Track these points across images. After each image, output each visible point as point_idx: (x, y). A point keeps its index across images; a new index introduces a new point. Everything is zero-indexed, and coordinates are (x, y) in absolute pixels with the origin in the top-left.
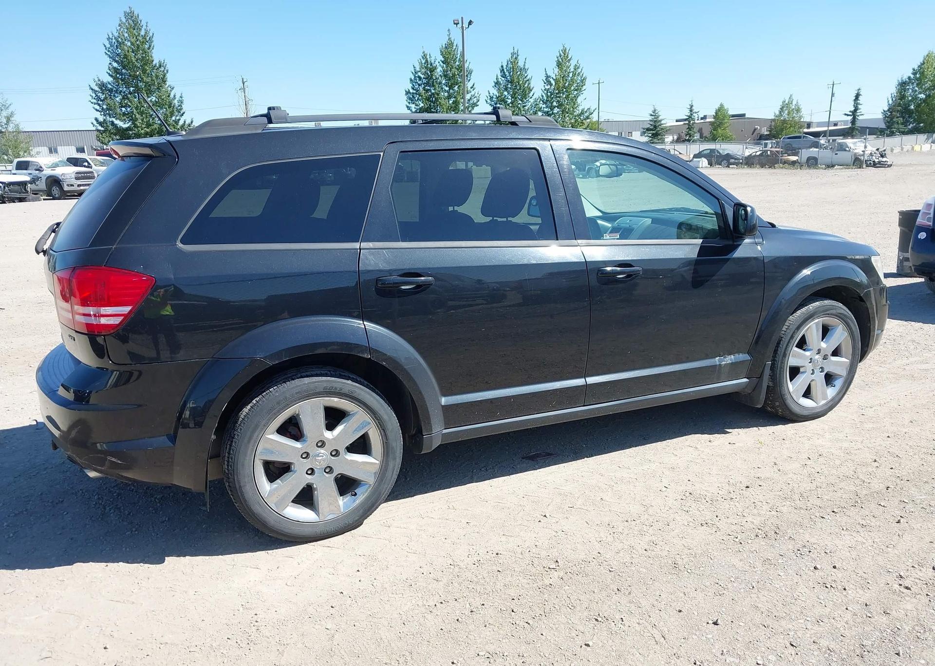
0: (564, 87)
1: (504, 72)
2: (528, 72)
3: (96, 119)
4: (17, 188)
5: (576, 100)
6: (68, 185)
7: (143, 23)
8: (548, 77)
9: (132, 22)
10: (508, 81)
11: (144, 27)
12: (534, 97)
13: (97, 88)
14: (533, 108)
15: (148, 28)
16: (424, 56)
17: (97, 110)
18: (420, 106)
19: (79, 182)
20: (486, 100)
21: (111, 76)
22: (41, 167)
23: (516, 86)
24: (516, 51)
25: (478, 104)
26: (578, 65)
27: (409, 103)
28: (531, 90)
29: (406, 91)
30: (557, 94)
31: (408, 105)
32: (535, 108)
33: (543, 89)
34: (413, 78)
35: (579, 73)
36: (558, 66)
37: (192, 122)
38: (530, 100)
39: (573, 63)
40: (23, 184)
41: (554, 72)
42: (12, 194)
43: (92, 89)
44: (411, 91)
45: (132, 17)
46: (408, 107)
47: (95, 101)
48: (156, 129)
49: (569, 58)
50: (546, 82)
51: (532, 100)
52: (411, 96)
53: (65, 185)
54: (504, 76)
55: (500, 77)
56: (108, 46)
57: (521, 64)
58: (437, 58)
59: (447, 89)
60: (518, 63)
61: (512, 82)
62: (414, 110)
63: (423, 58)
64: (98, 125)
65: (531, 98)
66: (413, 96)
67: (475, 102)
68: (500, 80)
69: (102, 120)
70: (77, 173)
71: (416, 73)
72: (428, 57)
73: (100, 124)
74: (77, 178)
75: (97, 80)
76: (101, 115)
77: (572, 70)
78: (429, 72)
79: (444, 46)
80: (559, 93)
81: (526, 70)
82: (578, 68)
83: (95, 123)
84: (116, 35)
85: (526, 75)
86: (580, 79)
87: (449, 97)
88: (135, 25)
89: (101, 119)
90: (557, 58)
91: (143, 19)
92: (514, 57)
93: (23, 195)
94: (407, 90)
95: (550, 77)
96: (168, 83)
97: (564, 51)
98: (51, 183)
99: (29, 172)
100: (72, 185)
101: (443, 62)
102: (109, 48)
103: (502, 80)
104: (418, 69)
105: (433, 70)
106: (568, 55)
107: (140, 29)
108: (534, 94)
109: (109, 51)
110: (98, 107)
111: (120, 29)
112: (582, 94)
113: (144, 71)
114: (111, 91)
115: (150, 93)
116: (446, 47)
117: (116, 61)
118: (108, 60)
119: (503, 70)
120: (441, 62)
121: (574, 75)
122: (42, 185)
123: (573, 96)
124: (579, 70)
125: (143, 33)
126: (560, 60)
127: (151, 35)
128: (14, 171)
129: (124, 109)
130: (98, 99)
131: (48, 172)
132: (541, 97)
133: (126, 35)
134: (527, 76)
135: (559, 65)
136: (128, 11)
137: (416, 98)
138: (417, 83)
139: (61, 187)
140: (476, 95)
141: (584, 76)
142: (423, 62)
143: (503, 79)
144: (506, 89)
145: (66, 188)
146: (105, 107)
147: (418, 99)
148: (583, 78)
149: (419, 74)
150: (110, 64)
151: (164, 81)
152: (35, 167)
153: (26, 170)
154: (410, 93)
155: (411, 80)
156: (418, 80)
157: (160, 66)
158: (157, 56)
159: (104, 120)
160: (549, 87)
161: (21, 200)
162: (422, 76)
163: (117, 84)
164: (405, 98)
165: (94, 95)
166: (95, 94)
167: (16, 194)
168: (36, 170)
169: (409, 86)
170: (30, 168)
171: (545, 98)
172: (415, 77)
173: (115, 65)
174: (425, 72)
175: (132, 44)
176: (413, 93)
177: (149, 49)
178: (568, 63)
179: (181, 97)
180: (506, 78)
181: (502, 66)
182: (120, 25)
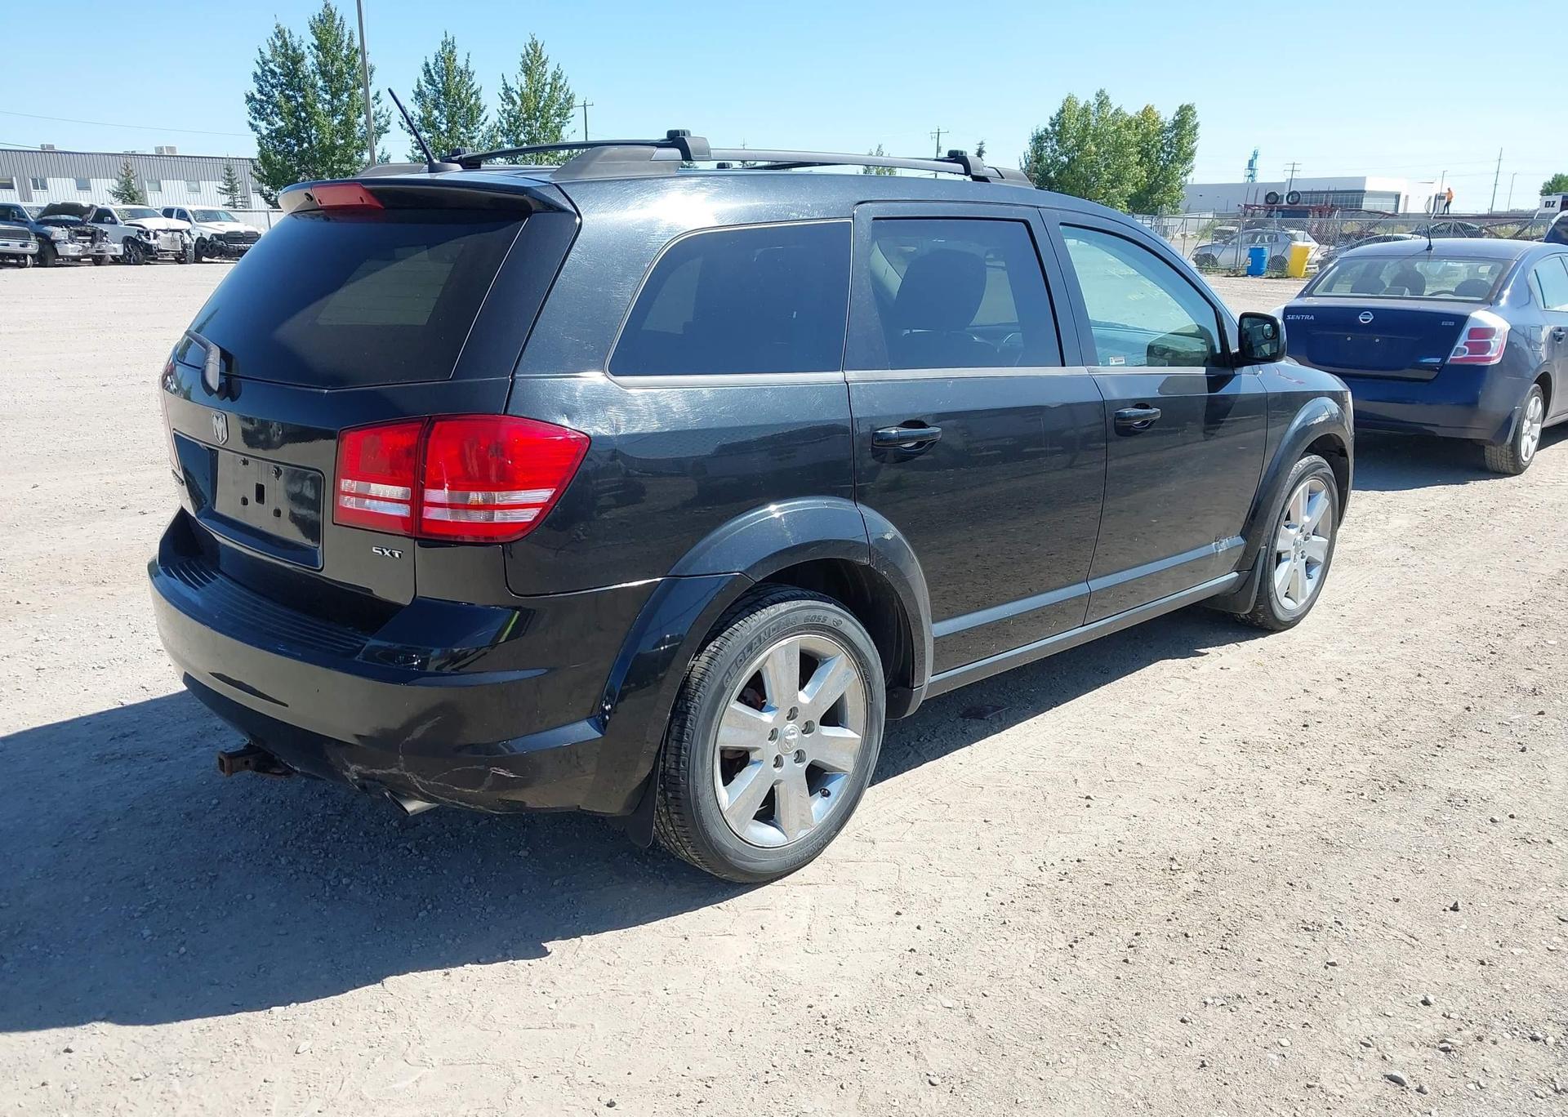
0: (536, 109)
1: (431, 76)
2: (474, 78)
5: (559, 132)
8: (507, 89)
10: (439, 91)
12: (488, 123)
14: (486, 142)
16: (280, 34)
18: (277, 126)
20: (399, 122)
23: (454, 102)
24: (450, 39)
25: (388, 128)
26: (559, 73)
27: (255, 118)
28: (482, 111)
29: (247, 96)
30: (525, 120)
31: (252, 121)
32: (489, 141)
33: (501, 109)
34: (259, 72)
35: (561, 86)
36: (525, 72)
38: (481, 127)
39: (550, 68)
41: (518, 82)
44: (258, 96)
46: (251, 125)
49: (543, 60)
50: (504, 98)
51: (484, 128)
52: (258, 106)
54: (431, 82)
55: (423, 83)
57: (460, 63)
58: (304, 39)
59: (328, 97)
60: (454, 60)
61: (446, 94)
62: (265, 132)
63: (277, 36)
65: (483, 124)
66: (262, 107)
67: (382, 124)
68: (424, 89)
71: (264, 63)
72: (287, 35)
77: (549, 80)
78: (289, 64)
79: (317, 17)
80: (529, 118)
81: (470, 75)
82: (560, 78)
85: (470, 83)
86: (563, 96)
87: (334, 112)
90: (523, 57)
92: (448, 49)
94: (249, 94)
95: (511, 89)
97: (534, 45)
101: (316, 47)
103: (428, 89)
104: (268, 56)
105: (297, 60)
106: (540, 54)
108: (487, 117)
112: (568, 122)
116: (321, 21)
119: (429, 71)
120: (312, 47)
121: (553, 88)
123: (554, 125)
124: (562, 82)
126: (529, 62)
132: (498, 124)
134: (472, 85)
135: (527, 70)
137: (269, 111)
138: (268, 82)
140: (384, 112)
141: (570, 92)
142: (278, 43)
143: (430, 87)
144: (436, 107)
147: (272, 113)
148: (568, 96)
149: (271, 65)
154: (255, 99)
155: (256, 75)
156: (269, 78)
160: (511, 106)
162: (278, 71)
164: (247, 108)
169: (253, 88)
171: (506, 126)
172: (263, 71)
174: (283, 63)
176: (261, 101)
178: (541, 68)
180: (435, 86)
181: (427, 65)
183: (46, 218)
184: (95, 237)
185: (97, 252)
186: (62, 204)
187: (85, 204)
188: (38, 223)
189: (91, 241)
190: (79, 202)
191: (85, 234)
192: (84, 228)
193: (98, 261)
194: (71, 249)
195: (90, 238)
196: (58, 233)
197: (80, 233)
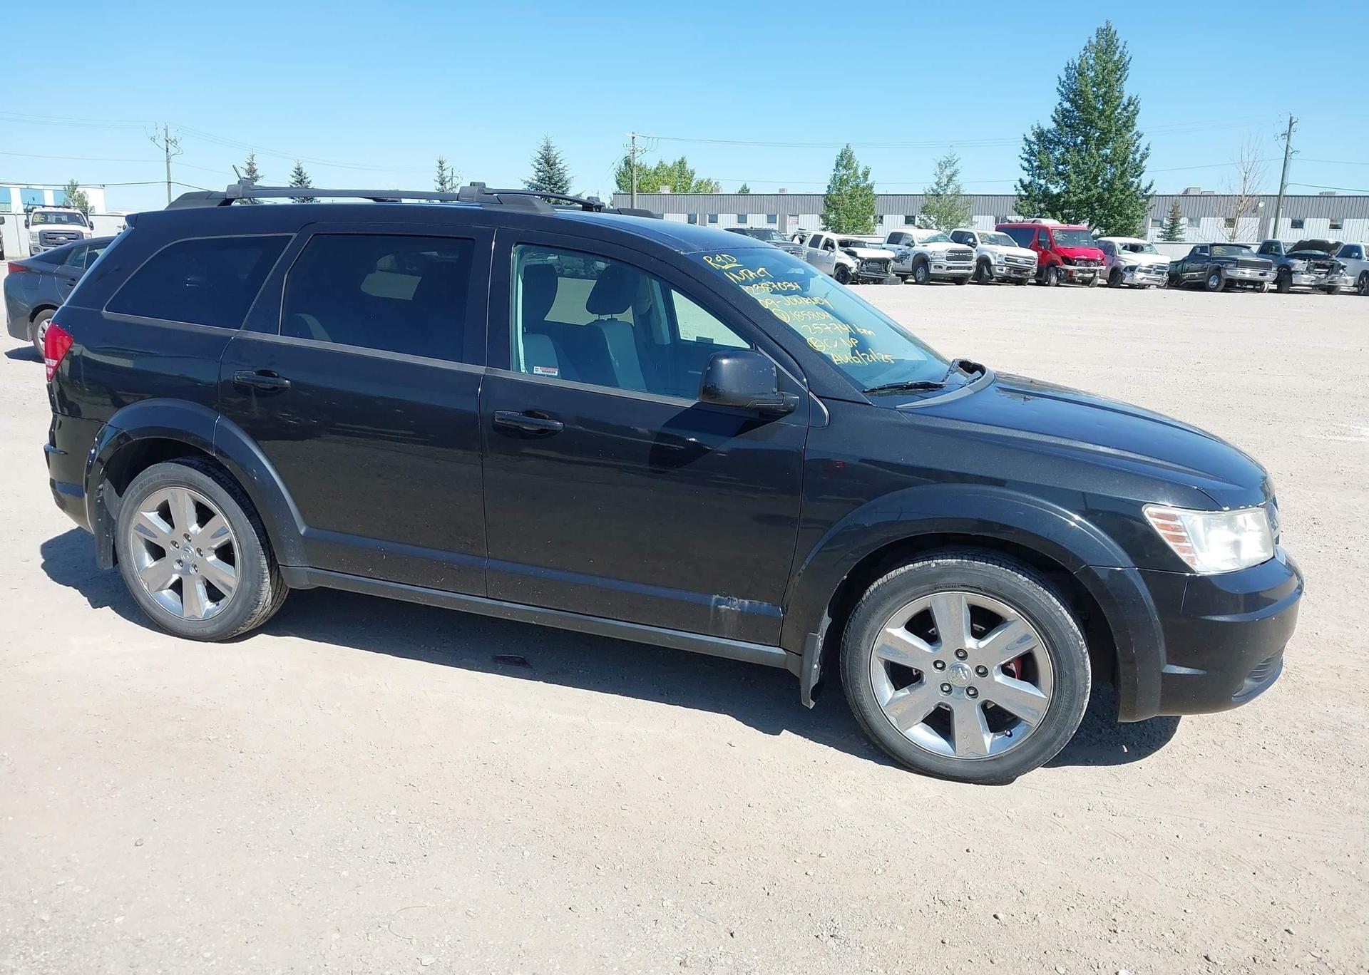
3: (1021, 181)
4: (876, 266)
6: (935, 267)
7: (1120, 43)
9: (1106, 43)
11: (1120, 49)
13: (1033, 139)
15: (1126, 50)
17: (1024, 169)
19: (951, 264)
21: (1055, 120)
22: (913, 242)
37: (1150, 186)
40: (885, 262)
42: (869, 273)
43: (1027, 140)
45: (1107, 35)
47: (1026, 156)
48: (1094, 195)
53: (932, 267)
56: (1064, 78)
64: (1021, 188)
69: (1028, 183)
70: (951, 251)
73: (1024, 187)
74: (948, 259)
75: (1036, 127)
76: (1028, 175)
83: (1019, 185)
84: (1077, 62)
88: (1108, 46)
89: (1026, 181)
91: (1121, 37)
93: (881, 276)
96: (1136, 129)
98: (918, 264)
99: (900, 246)
100: (940, 267)
102: (1064, 82)
107: (1115, 52)
109: (1063, 86)
110: (1026, 164)
111: (1084, 55)
113: (1102, 113)
114: (1050, 141)
115: (1102, 142)
117: (1069, 100)
118: (1058, 98)
122: (908, 265)
125: (1116, 57)
127: (1127, 59)
128: (884, 246)
129: (1061, 167)
130: (1032, 153)
131: (918, 248)
133: (1091, 62)
136: (1104, 26)
139: (927, 269)
145: (933, 271)
146: (1035, 164)
150: (1060, 104)
151: (1128, 124)
152: (907, 242)
153: (897, 244)
157: (1129, 104)
158: (1129, 88)
159: (1030, 183)
161: (878, 281)
163: (1060, 132)
165: (1027, 148)
166: (1029, 146)
167: (873, 274)
168: (906, 245)
170: (901, 242)
173: (1067, 105)
175: (1096, 76)
177: (1118, 81)
179: (1147, 149)
182: (1085, 49)
183: (1296, 252)
184: (1333, 269)
185: (1329, 282)
186: (1311, 241)
187: (1331, 241)
188: (1287, 257)
189: (1327, 273)
190: (1325, 239)
191: (1324, 266)
192: (1324, 262)
193: (1330, 290)
194: (1305, 279)
195: (1327, 270)
196: (1299, 265)
197: (1318, 266)
